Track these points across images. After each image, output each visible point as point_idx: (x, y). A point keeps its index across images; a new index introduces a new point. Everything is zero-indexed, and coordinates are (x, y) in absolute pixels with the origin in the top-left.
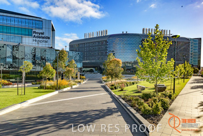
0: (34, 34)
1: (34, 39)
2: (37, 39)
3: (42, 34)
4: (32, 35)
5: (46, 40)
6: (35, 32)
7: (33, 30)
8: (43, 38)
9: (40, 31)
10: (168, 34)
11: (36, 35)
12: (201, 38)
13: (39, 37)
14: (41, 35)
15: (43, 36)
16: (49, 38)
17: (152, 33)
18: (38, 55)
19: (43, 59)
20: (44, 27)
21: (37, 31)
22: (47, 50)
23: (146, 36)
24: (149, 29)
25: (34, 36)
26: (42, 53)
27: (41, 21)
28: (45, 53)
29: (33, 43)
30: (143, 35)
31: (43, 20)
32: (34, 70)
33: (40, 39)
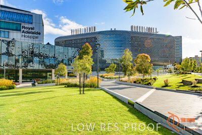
0: (23, 29)
1: (23, 34)
2: (26, 34)
3: (32, 29)
4: (20, 30)
5: (37, 35)
6: (24, 27)
7: (22, 25)
8: (33, 33)
9: (30, 26)
10: (155, 31)
11: (26, 30)
12: (181, 37)
13: (29, 33)
14: (30, 30)
15: (33, 31)
16: (39, 34)
17: (140, 30)
18: (36, 51)
19: (42, 56)
20: (34, 21)
21: (26, 25)
22: (46, 47)
23: (135, 33)
24: (137, 27)
25: (23, 32)
26: (40, 49)
27: (31, 15)
28: (43, 49)
29: (22, 38)
30: (132, 32)
31: (33, 15)
32: (32, 68)
33: (30, 35)
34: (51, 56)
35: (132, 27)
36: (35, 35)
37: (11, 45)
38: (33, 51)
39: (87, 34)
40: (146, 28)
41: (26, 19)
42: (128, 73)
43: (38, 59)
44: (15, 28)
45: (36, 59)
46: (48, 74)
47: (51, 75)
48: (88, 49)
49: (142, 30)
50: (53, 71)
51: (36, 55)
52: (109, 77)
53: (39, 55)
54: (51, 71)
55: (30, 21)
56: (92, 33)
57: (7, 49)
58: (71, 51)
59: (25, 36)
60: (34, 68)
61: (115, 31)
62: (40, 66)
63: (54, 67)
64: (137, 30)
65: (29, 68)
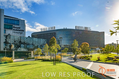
0: (14, 28)
1: (14, 31)
2: (15, 31)
3: (19, 28)
4: (12, 29)
5: (22, 32)
6: (14, 27)
7: (13, 26)
8: (20, 31)
9: (18, 26)
10: (89, 29)
11: (15, 29)
12: (104, 32)
13: (17, 30)
14: (18, 29)
15: (19, 29)
16: (23, 31)
17: (80, 28)
18: (22, 41)
19: (25, 44)
20: (20, 24)
21: (16, 26)
22: (28, 38)
23: (78, 30)
24: (79, 27)
25: (14, 30)
26: (25, 40)
27: (18, 20)
28: (26, 40)
29: (13, 33)
30: (76, 30)
31: (19, 20)
32: (20, 51)
33: (18, 31)
34: (31, 44)
35: (76, 27)
36: (21, 32)
37: (8, 37)
38: (20, 41)
39: (50, 31)
40: (84, 27)
41: (16, 22)
42: (76, 53)
43: (23, 46)
44: (9, 28)
45: (22, 45)
46: (29, 54)
47: (31, 54)
48: (54, 40)
49: (82, 29)
50: (32, 52)
51: (22, 43)
52: (64, 55)
53: (24, 43)
54: (31, 52)
55: (18, 24)
56: (53, 30)
57: (6, 40)
58: (42, 41)
59: (15, 32)
60: (21, 51)
61: (66, 29)
62: (25, 49)
63: (33, 50)
64: (79, 28)
65: (18, 50)
